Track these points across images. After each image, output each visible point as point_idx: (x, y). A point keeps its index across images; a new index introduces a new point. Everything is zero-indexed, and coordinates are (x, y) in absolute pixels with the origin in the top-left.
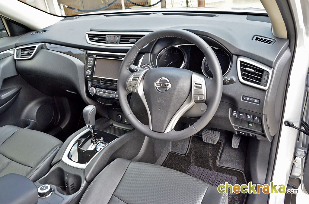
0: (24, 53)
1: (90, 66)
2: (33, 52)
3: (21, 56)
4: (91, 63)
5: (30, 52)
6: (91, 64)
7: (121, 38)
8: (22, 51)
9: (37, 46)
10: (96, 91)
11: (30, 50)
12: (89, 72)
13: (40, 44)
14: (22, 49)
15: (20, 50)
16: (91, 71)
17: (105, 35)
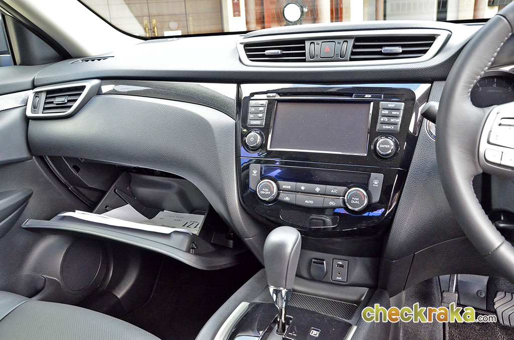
0: (52, 103)
1: (258, 122)
2: (76, 100)
3: (45, 109)
4: (261, 112)
5: (69, 101)
6: (260, 115)
7: (355, 47)
8: (47, 98)
9: (89, 85)
10: (279, 189)
11: (69, 95)
12: (254, 138)
13: (97, 82)
14: (48, 92)
15: (44, 96)
16: (260, 134)
17: (302, 41)
